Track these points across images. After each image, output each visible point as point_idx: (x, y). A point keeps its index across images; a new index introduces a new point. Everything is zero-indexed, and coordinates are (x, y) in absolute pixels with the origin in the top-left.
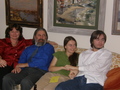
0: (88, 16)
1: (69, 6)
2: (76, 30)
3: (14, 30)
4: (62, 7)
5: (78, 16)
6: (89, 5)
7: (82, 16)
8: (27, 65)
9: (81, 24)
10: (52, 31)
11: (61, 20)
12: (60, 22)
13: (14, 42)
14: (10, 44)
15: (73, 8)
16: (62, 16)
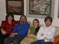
0: (46, 9)
1: (36, 4)
2: (40, 16)
3: (10, 16)
4: (33, 5)
5: (41, 9)
6: (46, 4)
7: (43, 9)
8: (17, 34)
9: (43, 13)
10: (28, 17)
11: (32, 11)
12: (32, 12)
13: (10, 22)
14: (8, 23)
15: (38, 5)
16: (33, 9)
